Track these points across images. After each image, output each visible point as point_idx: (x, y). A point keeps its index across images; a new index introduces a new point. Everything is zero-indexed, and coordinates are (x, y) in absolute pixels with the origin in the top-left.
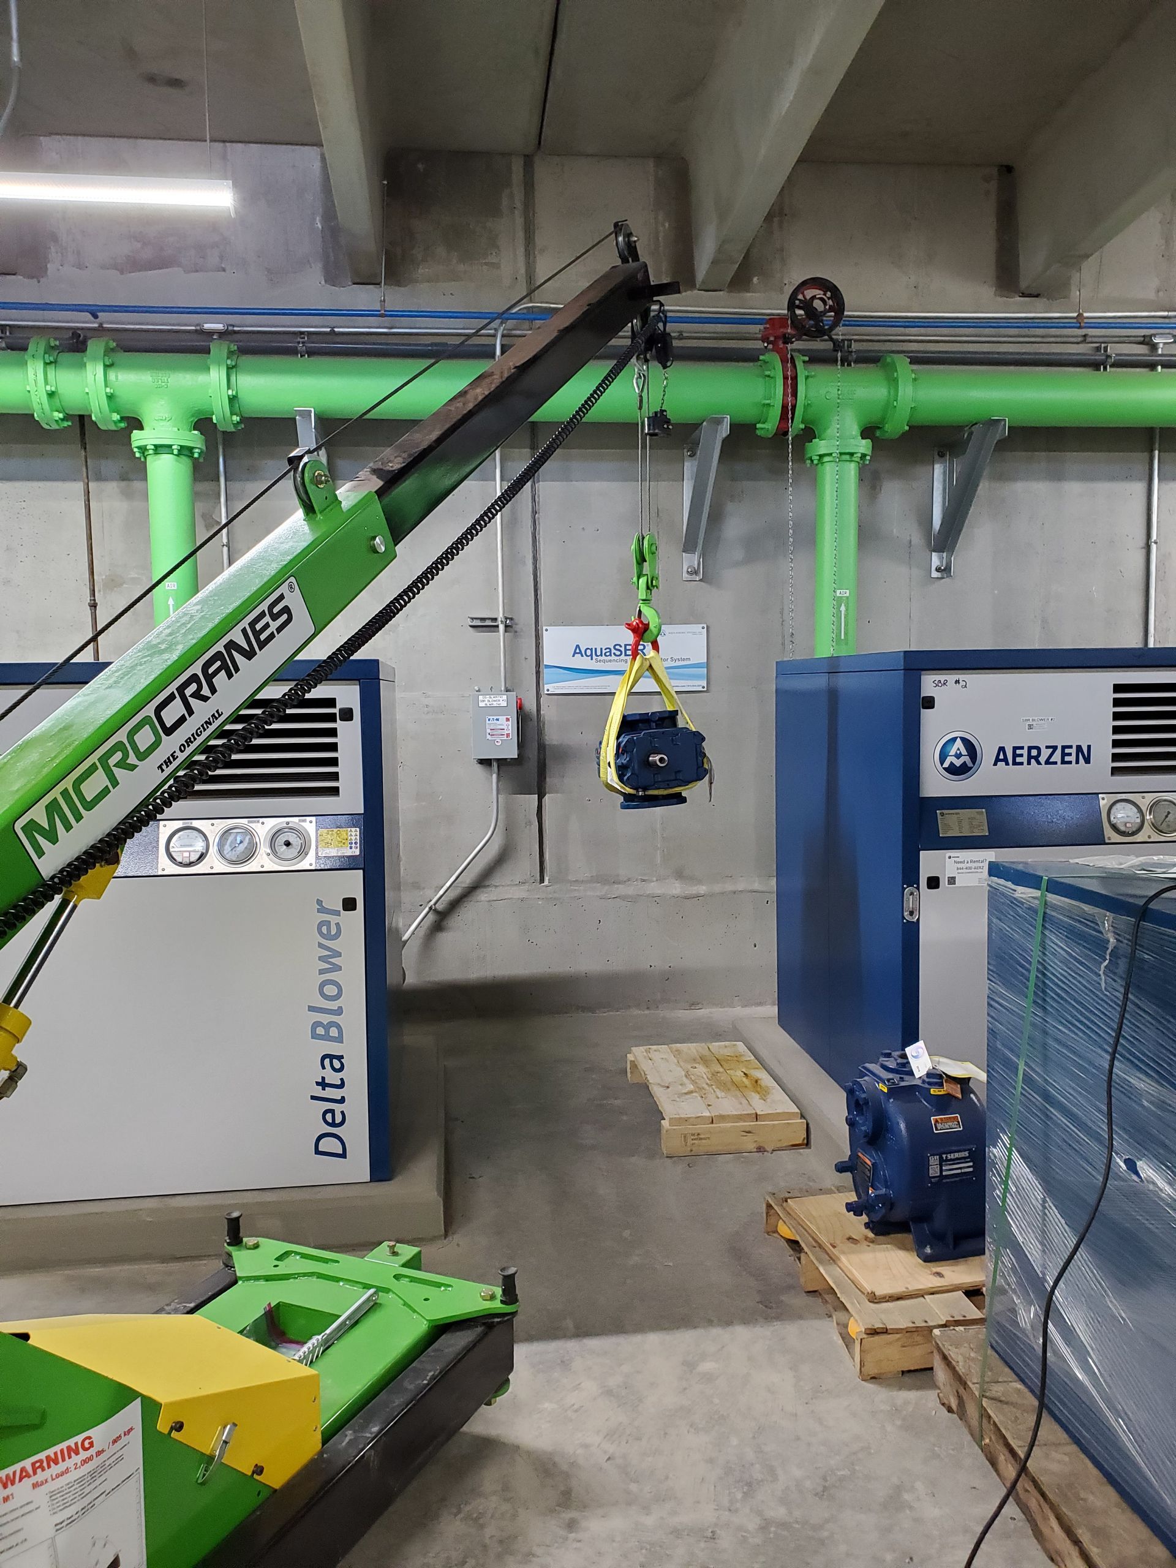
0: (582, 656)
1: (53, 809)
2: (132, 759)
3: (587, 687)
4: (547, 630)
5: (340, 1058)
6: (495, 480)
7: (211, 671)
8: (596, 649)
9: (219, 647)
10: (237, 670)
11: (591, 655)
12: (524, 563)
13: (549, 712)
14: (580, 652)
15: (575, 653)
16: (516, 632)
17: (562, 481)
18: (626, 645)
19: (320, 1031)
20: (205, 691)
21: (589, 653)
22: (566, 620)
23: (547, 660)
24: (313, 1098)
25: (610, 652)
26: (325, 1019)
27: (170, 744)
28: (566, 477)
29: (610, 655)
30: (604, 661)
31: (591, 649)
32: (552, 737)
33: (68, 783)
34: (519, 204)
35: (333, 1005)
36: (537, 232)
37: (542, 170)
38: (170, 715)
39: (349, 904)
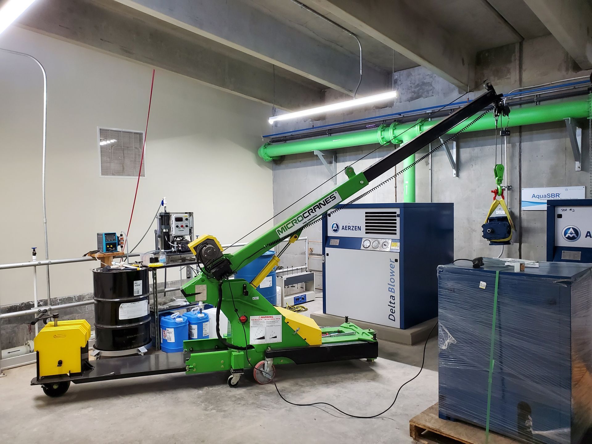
0: (535, 198)
1: (282, 228)
2: (298, 222)
3: (537, 208)
4: (523, 189)
5: (394, 297)
6: (504, 144)
7: (315, 208)
8: (540, 195)
9: (317, 204)
10: (321, 207)
11: (539, 197)
12: (516, 169)
13: (524, 216)
14: (535, 197)
15: (533, 197)
16: (513, 190)
17: (530, 141)
18: (552, 194)
19: (390, 290)
20: (314, 211)
21: (538, 197)
22: (531, 186)
23: (522, 200)
24: (389, 305)
25: (546, 196)
26: (391, 287)
27: (305, 220)
28: (531, 140)
29: (546, 197)
30: (544, 199)
31: (539, 196)
32: (525, 224)
33: (285, 225)
34: (517, 57)
35: (393, 284)
36: (523, 65)
37: (526, 46)
38: (305, 215)
39: (396, 261)
